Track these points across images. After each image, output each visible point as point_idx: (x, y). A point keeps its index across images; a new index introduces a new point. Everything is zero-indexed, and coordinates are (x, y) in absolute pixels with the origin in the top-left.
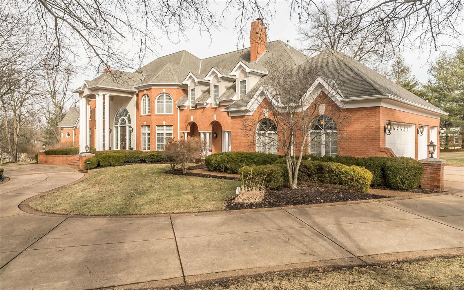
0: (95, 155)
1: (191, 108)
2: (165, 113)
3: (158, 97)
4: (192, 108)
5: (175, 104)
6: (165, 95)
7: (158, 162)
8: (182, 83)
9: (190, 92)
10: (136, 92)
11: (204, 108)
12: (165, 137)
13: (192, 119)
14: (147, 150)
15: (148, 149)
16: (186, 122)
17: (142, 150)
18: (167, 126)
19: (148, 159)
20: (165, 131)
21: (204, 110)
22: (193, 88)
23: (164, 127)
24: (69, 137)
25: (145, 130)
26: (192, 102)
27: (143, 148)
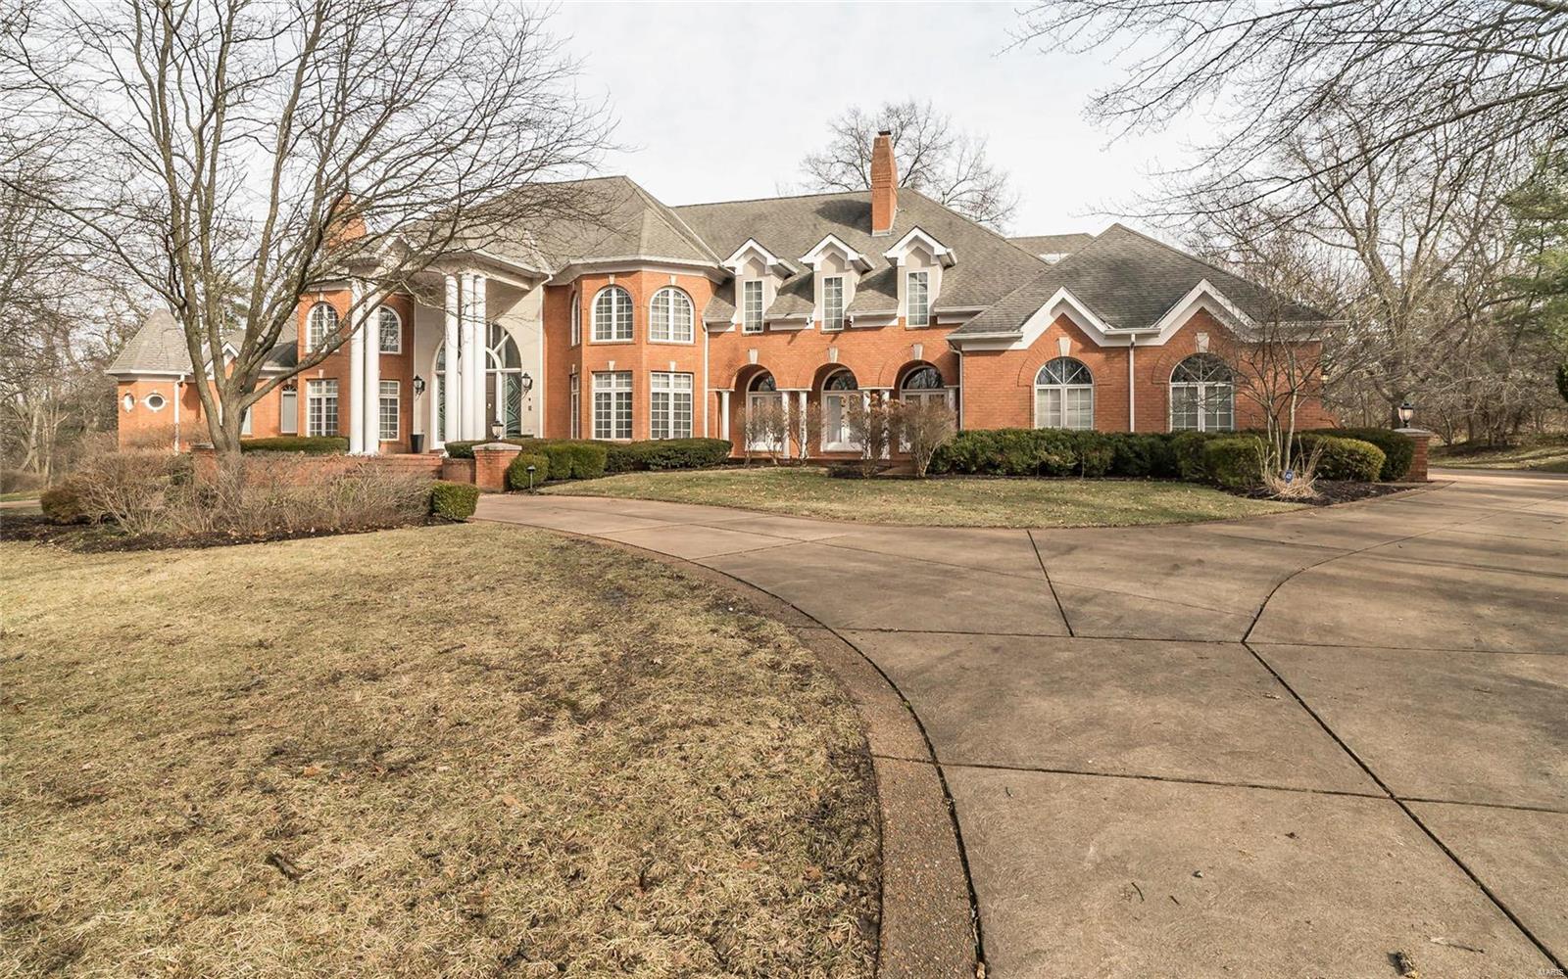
0: (520, 448)
1: (744, 331)
2: (671, 340)
3: (655, 295)
4: (747, 329)
5: (698, 319)
6: (671, 291)
8: (722, 264)
9: (741, 291)
10: (547, 277)
11: (794, 333)
12: (672, 402)
13: (753, 358)
14: (613, 438)
15: (620, 434)
16: (730, 366)
17: (594, 437)
18: (678, 374)
19: (658, 460)
20: (674, 387)
21: (794, 336)
22: (754, 279)
23: (671, 376)
24: (155, 409)
25: (609, 384)
26: (749, 316)
27: (599, 434)
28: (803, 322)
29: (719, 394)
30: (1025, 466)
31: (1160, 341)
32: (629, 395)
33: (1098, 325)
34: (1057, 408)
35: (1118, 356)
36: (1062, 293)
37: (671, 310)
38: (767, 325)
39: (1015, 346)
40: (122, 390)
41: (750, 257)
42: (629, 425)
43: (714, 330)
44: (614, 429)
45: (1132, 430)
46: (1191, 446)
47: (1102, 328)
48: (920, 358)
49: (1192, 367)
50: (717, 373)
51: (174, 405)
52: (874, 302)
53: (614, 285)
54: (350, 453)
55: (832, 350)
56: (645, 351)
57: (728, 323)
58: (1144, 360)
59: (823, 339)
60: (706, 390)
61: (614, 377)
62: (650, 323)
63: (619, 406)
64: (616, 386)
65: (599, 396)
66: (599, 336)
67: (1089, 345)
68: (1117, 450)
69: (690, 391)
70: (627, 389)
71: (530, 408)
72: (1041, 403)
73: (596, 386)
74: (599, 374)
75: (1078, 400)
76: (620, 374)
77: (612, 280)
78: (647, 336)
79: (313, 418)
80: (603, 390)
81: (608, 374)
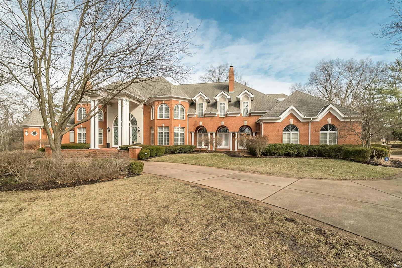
0: (141, 148)
1: (198, 117)
2: (179, 118)
3: (175, 106)
4: (199, 116)
5: (186, 113)
6: (179, 106)
7: (185, 152)
8: (192, 98)
9: (197, 106)
10: (145, 101)
12: (179, 135)
13: (201, 124)
14: (164, 145)
15: (165, 144)
16: (194, 126)
17: (158, 145)
18: (181, 128)
19: (177, 151)
20: (180, 131)
21: (212, 118)
22: (201, 103)
23: (179, 128)
24: (34, 135)
25: (162, 130)
26: (199, 113)
27: (159, 143)
28: (215, 114)
29: (191, 133)
30: (283, 154)
31: (318, 120)
32: (168, 133)
33: (301, 116)
34: (289, 138)
35: (306, 124)
36: (292, 107)
37: (179, 111)
38: (205, 115)
39: (278, 121)
40: (25, 130)
41: (200, 97)
42: (168, 141)
43: (190, 116)
44: (164, 142)
45: (310, 144)
46: (336, 149)
47: (303, 117)
48: (246, 124)
49: (326, 127)
50: (191, 128)
51: (39, 134)
52: (234, 110)
54: (91, 148)
55: (222, 122)
56: (172, 121)
57: (195, 114)
58: (313, 125)
59: (220, 119)
60: (188, 132)
61: (164, 128)
62: (174, 114)
63: (165, 136)
64: (164, 131)
65: (160, 133)
66: (160, 117)
67: (298, 121)
68: (309, 149)
69: (184, 132)
70: (168, 132)
71: (140, 136)
72: (285, 137)
73: (159, 131)
74: (159, 127)
75: (295, 136)
76: (165, 127)
77: (164, 102)
78: (173, 117)
79: (79, 138)
80: (161, 132)
81: (162, 127)
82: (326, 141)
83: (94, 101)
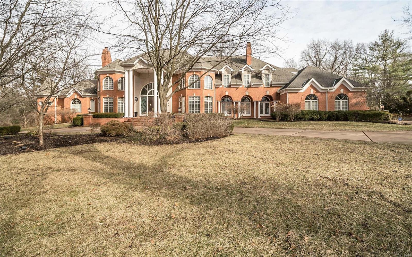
2: (208, 89)
4: (225, 86)
5: (214, 84)
6: (208, 77)
8: (219, 70)
9: (223, 77)
11: (237, 88)
13: (227, 94)
14: (194, 113)
16: (221, 95)
18: (210, 97)
20: (209, 100)
22: (227, 74)
23: (208, 97)
25: (193, 99)
26: (225, 83)
28: (241, 85)
29: (218, 102)
31: (333, 91)
32: (199, 102)
34: (309, 106)
35: (324, 94)
36: (312, 79)
37: (208, 81)
38: (230, 86)
39: (301, 91)
41: (226, 69)
42: (199, 109)
43: (217, 87)
44: (195, 111)
45: (327, 110)
46: (353, 113)
47: (321, 87)
48: (268, 94)
49: (339, 97)
50: (218, 97)
53: (195, 74)
54: (125, 117)
55: (247, 92)
56: (203, 91)
57: (221, 85)
58: (329, 95)
59: (245, 89)
60: (215, 101)
62: (204, 84)
63: (196, 105)
64: (195, 100)
65: (190, 102)
66: (190, 87)
67: (317, 91)
69: (212, 101)
70: (199, 101)
71: (169, 105)
72: (306, 104)
73: (190, 100)
74: (190, 97)
75: (315, 104)
76: (196, 97)
77: (194, 73)
78: (204, 87)
79: (105, 108)
80: (192, 101)
81: (193, 97)
82: (340, 108)
83: (129, 72)
